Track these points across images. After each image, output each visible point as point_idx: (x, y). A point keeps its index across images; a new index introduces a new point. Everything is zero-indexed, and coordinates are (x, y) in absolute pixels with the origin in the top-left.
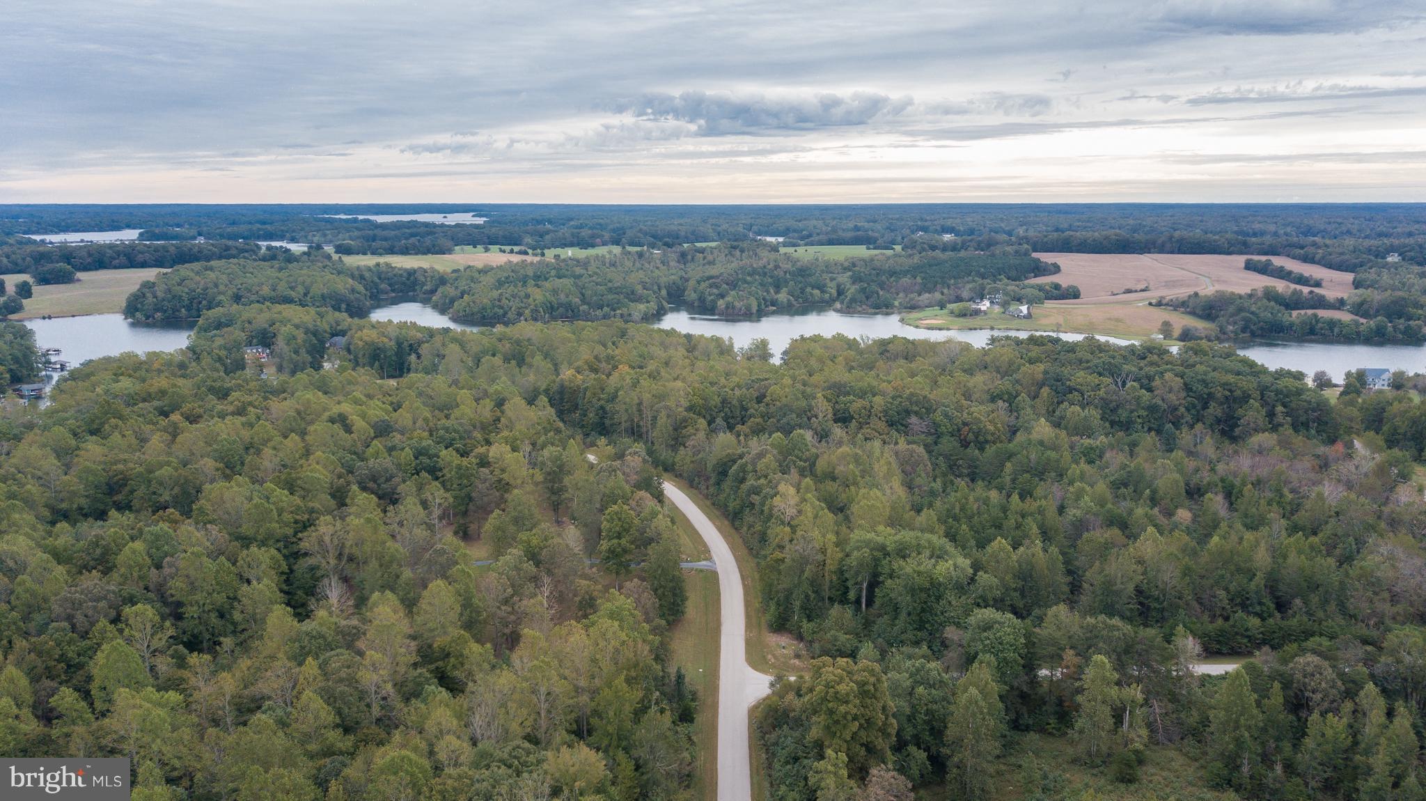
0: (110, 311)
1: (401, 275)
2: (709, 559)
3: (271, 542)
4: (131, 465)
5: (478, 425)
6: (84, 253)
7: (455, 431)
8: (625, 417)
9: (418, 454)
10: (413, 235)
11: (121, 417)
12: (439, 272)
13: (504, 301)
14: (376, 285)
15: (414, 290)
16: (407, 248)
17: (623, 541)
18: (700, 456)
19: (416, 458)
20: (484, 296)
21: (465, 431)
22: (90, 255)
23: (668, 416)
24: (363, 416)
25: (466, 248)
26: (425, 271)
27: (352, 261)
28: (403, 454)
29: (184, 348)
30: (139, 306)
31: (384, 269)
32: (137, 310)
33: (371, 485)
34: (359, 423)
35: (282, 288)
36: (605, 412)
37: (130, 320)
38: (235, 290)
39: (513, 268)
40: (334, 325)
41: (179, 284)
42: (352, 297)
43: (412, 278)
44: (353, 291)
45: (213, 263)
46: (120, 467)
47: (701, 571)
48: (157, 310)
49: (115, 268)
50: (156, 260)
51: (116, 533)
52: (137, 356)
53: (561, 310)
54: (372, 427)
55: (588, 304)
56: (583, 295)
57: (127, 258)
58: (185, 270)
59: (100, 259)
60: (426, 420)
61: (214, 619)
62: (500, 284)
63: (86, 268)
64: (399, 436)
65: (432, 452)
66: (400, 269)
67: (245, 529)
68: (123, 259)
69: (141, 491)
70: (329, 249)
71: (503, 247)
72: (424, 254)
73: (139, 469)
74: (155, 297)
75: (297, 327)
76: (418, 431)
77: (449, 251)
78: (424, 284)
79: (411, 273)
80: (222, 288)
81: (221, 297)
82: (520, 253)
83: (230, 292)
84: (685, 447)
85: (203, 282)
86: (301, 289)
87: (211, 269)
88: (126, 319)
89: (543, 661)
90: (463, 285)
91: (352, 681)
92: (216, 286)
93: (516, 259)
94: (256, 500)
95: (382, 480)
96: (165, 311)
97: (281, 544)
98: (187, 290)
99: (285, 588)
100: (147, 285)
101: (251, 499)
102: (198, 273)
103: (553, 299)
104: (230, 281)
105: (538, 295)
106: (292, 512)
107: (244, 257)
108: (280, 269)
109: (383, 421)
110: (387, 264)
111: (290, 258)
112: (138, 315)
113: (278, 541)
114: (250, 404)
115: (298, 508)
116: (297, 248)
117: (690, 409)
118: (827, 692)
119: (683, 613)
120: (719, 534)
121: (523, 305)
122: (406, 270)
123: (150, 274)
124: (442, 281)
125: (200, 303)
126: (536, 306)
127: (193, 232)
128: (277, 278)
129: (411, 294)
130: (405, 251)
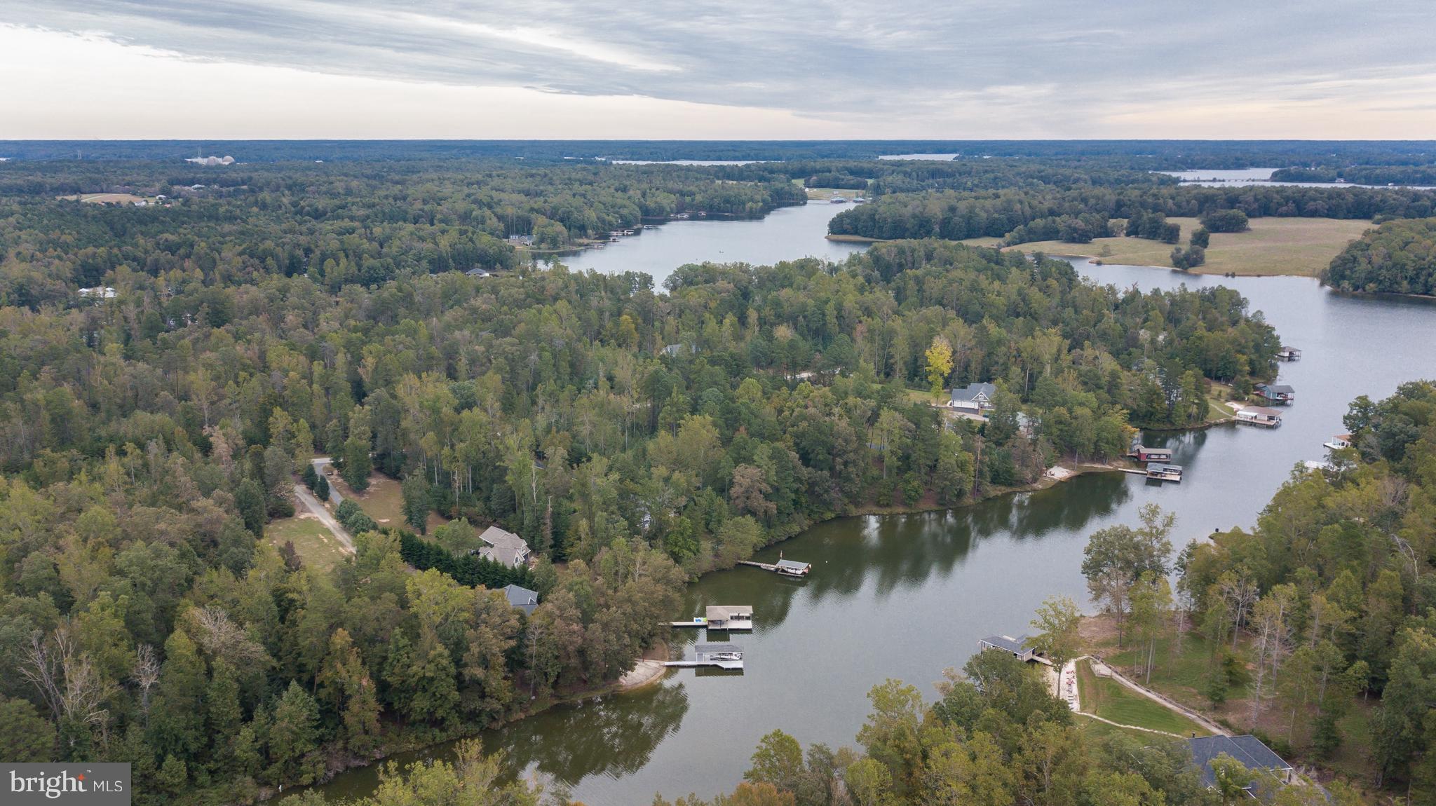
6: (1251, 199)
22: (1256, 200)
30: (1348, 272)
32: (1343, 277)
37: (1328, 288)
41: (1402, 248)
48: (1371, 280)
49: (1281, 215)
58: (1401, 229)
59: (1266, 206)
63: (1256, 215)
68: (1291, 206)
74: (1370, 263)
88: (1322, 284)
96: (1382, 282)
98: (1413, 257)
100: (1361, 246)
112: (1343, 284)
127: (1333, 173)
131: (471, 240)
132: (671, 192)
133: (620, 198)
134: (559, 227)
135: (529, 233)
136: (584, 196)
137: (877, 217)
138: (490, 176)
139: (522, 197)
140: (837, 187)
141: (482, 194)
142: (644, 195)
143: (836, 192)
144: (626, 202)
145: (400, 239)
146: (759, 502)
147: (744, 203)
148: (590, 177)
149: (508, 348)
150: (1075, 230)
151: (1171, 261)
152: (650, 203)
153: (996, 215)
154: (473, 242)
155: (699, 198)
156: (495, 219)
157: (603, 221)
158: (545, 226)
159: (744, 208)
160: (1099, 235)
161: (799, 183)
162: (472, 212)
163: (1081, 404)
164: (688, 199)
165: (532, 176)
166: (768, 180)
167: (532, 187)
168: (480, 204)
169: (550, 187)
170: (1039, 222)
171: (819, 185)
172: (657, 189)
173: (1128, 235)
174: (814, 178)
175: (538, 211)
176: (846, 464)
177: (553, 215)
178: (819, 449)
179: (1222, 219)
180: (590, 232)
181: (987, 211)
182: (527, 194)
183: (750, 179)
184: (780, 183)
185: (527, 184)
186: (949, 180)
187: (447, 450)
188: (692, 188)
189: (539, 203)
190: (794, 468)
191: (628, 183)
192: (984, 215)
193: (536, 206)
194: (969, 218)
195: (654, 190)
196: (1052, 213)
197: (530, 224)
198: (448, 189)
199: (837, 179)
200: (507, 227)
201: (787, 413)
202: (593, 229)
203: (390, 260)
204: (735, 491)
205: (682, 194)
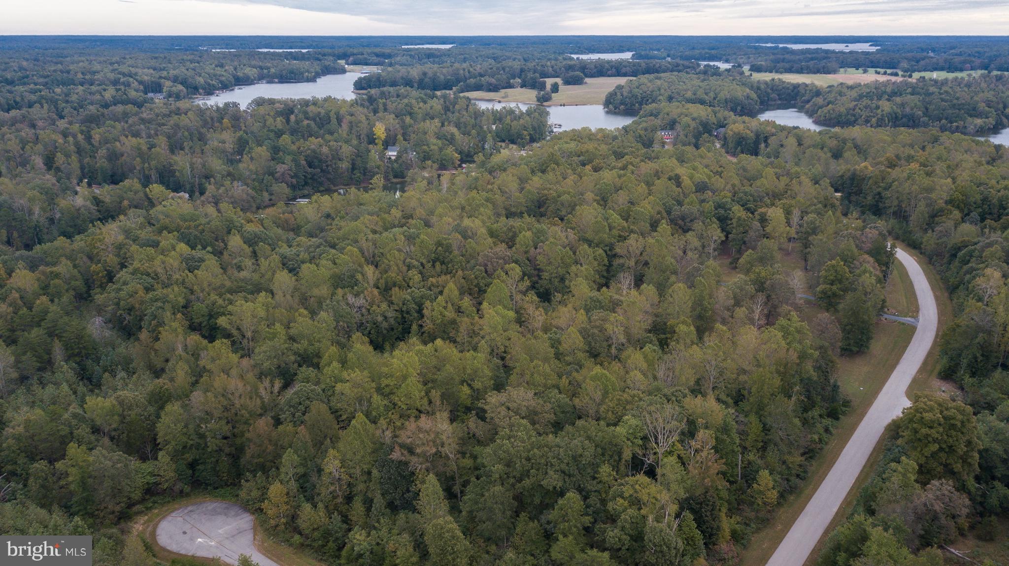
0: (597, 103)
1: (788, 88)
2: (916, 317)
3: (602, 245)
4: (552, 192)
5: (771, 193)
6: (593, 67)
7: (751, 195)
8: (896, 203)
9: (718, 206)
10: (812, 59)
11: (558, 164)
12: (816, 87)
13: (857, 110)
14: (768, 94)
15: (796, 100)
16: (802, 69)
17: (834, 288)
18: (943, 240)
19: (716, 209)
20: (843, 106)
21: (759, 196)
22: (596, 67)
23: (927, 205)
24: (691, 177)
25: (849, 70)
26: (807, 85)
27: (757, 76)
28: (708, 205)
29: (620, 127)
30: (612, 100)
31: (777, 83)
33: (680, 222)
34: (686, 181)
35: (701, 94)
36: (881, 198)
37: (606, 109)
38: (670, 93)
39: (877, 85)
40: (722, 120)
41: (638, 88)
42: (746, 102)
43: (796, 90)
44: (748, 97)
45: (662, 75)
46: (546, 192)
47: (903, 324)
48: (621, 104)
49: (609, 76)
50: (633, 72)
51: (521, 225)
52: (590, 130)
53: (904, 120)
54: (695, 186)
55: (929, 117)
56: (927, 109)
57: (617, 70)
58: (644, 79)
59: (601, 70)
60: (733, 186)
61: (556, 282)
62: (861, 97)
63: (592, 76)
64: (710, 194)
65: (728, 206)
66: (788, 83)
67: (589, 235)
68: (614, 70)
69: (552, 207)
70: (746, 68)
71: (878, 70)
72: (815, 73)
73: (555, 194)
74: (622, 95)
75: (694, 119)
76: (725, 192)
77: (834, 72)
78: (803, 95)
79: (796, 87)
80: (662, 91)
81: (661, 97)
82: (892, 74)
83: (666, 94)
84: (933, 231)
85: (651, 87)
86: (712, 95)
87: (660, 78)
88: (604, 108)
89: (716, 344)
90: (831, 97)
91: (602, 330)
92: (659, 90)
93: (882, 78)
94: (599, 219)
95: (688, 220)
96: (627, 105)
97: (607, 248)
98: (641, 92)
99: (605, 274)
100: (620, 87)
101: (596, 218)
102: (650, 81)
103: (899, 111)
104: (669, 88)
105: (886, 106)
106: (619, 230)
107: (687, 73)
108: (703, 81)
109: (703, 182)
110: (780, 80)
111: (716, 72)
112: (611, 106)
113: (606, 246)
114: (631, 163)
115: (624, 227)
116: (723, 66)
117: (950, 202)
118: (915, 416)
119: (868, 348)
120: (934, 301)
121: (872, 114)
122: (793, 84)
123: (622, 81)
124: (818, 93)
125: (648, 100)
126: (882, 115)
128: (699, 86)
129: (793, 102)
130: (800, 71)
131: (125, 94)
132: (254, 67)
133: (219, 71)
134: (180, 87)
135: (160, 91)
136: (194, 69)
137: (381, 79)
138: (124, 58)
139: (151, 71)
140: (366, 64)
141: (124, 69)
142: (235, 69)
143: (365, 67)
144: (224, 74)
145: (77, 94)
146: (288, 179)
147: (302, 73)
148: (197, 58)
149: (166, 131)
150: (491, 84)
151: (536, 99)
152: (240, 74)
153: (449, 77)
154: (126, 95)
155: (273, 70)
156: (136, 83)
157: (209, 84)
158: (171, 87)
159: (303, 77)
160: (506, 88)
161: (342, 62)
162: (120, 79)
163: (434, 145)
164: (265, 71)
165: (156, 58)
166: (320, 60)
167: (157, 65)
168: (124, 75)
169: (169, 65)
170: (472, 81)
171: (355, 63)
172: (244, 65)
173: (522, 87)
174: (351, 59)
175: (165, 78)
176: (327, 166)
177: (175, 80)
178: (315, 160)
179: (571, 77)
180: (201, 91)
181: (444, 75)
182: (154, 69)
183: (308, 59)
184: (328, 61)
185: (153, 63)
186: (437, 60)
187: (146, 165)
188: (269, 65)
189: (164, 74)
190: (304, 167)
191: (224, 62)
192: (442, 77)
193: (163, 75)
194: (434, 79)
195: (242, 66)
196: (481, 75)
197: (160, 86)
198: (97, 67)
199: (366, 59)
200: (145, 88)
201: (302, 148)
202: (203, 89)
203: (75, 104)
204: (277, 175)
205: (261, 68)
